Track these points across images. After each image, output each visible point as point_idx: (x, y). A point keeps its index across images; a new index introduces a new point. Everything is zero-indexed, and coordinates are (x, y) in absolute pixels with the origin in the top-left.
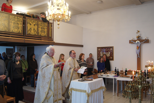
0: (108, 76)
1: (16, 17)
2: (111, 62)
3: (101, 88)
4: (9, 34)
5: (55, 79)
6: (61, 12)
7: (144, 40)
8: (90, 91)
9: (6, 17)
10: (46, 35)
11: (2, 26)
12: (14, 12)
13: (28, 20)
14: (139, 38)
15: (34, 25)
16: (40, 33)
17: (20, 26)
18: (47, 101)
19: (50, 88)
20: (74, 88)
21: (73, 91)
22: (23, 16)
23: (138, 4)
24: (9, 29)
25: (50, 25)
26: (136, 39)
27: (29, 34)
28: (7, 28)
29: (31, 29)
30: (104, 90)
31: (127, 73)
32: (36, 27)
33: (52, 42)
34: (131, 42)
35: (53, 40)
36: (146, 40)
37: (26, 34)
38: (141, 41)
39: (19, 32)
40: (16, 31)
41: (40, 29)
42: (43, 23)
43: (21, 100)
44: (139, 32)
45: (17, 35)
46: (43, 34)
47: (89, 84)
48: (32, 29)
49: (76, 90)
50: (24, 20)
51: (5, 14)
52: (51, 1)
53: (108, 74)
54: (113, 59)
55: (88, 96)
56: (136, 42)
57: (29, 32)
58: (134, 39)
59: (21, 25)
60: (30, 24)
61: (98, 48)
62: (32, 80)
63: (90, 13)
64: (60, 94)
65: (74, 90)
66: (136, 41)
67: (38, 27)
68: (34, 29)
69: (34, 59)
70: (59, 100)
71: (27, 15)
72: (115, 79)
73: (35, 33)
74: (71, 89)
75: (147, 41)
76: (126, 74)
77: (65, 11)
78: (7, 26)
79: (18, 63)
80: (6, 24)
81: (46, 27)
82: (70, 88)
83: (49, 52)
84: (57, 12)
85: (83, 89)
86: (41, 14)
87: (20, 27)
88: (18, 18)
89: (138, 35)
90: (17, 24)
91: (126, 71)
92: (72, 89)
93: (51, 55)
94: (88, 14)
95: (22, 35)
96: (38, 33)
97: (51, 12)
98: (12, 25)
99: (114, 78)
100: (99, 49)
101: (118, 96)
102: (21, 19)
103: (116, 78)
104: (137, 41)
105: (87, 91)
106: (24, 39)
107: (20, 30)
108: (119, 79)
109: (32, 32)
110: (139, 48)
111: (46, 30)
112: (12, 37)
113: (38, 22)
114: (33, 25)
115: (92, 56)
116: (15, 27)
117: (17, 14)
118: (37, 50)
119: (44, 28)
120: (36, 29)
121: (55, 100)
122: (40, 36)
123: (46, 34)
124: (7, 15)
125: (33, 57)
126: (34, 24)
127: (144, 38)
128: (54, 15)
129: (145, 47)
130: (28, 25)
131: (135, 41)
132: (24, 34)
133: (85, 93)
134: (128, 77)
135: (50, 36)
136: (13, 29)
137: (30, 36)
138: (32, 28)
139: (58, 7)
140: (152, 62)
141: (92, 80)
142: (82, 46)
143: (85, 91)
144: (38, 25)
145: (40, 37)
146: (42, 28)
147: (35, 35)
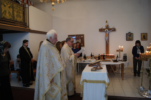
10: (22, 21)
15: (9, 7)
16: (16, 17)
27: (4, 18)
29: (5, 11)
33: (28, 29)
35: (29, 27)
41: (15, 13)
42: (18, 6)
46: (19, 19)
48: (7, 12)
57: (4, 15)
60: (5, 6)
67: (13, 11)
68: (9, 12)
70: (64, 95)
73: (11, 17)
75: (114, 30)
79: (4, 55)
81: (21, 12)
89: (107, 24)
96: (14, 17)
104: (106, 30)
109: (8, 16)
111: (21, 15)
113: (13, 5)
114: (7, 6)
119: (19, 12)
120: (11, 12)
122: (16, 21)
123: (21, 19)
126: (9, 5)
130: (2, 6)
131: (104, 29)
135: (26, 22)
137: (5, 20)
138: (7, 10)
144: (13, 8)
146: (17, 12)
147: (10, 20)
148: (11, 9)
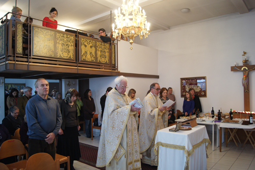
0: (203, 121)
1: (65, 36)
3: (204, 141)
4: (56, 61)
6: (135, 24)
8: (191, 148)
9: (51, 36)
10: (108, 61)
11: (46, 49)
12: (63, 29)
13: (82, 40)
15: (91, 47)
16: (99, 58)
17: (72, 48)
18: (117, 164)
21: (160, 147)
22: (74, 34)
23: (242, 12)
24: (56, 53)
25: (113, 47)
26: (241, 64)
27: (84, 61)
28: (52, 51)
29: (86, 52)
30: (207, 144)
31: (232, 115)
32: (93, 50)
33: (116, 71)
34: (235, 69)
35: (117, 69)
37: (80, 60)
39: (70, 57)
40: (65, 55)
41: (99, 53)
42: (103, 44)
43: (78, 160)
44: (245, 53)
45: (67, 62)
46: (103, 60)
48: (88, 53)
49: (167, 146)
50: (76, 40)
51: (49, 31)
53: (204, 119)
54: (205, 96)
56: (242, 69)
57: (84, 57)
58: (238, 64)
59: (73, 48)
60: (86, 46)
61: (182, 79)
62: (87, 127)
63: (169, 28)
64: (136, 152)
66: (242, 67)
67: (96, 50)
68: (91, 53)
69: (91, 97)
70: (135, 161)
71: (80, 33)
72: (216, 126)
73: (93, 58)
74: (158, 143)
76: (231, 118)
78: (53, 48)
80: (51, 44)
81: (107, 51)
82: (156, 143)
84: (130, 24)
85: (178, 144)
86: (100, 30)
87: (71, 51)
88: (69, 36)
89: (245, 58)
90: (67, 45)
91: (231, 113)
92: (160, 144)
94: (165, 30)
95: (75, 61)
96: (96, 58)
97: (119, 25)
98: (60, 47)
99: (214, 123)
100: (184, 81)
102: (72, 38)
103: (217, 123)
104: (244, 68)
105: (186, 147)
106: (76, 68)
107: (71, 55)
108: (222, 125)
109: (89, 58)
110: (247, 78)
111: (107, 54)
112: (59, 65)
113: (96, 43)
114: (88, 46)
115: (172, 91)
116: (64, 51)
117: (66, 30)
118: (93, 85)
119: (104, 51)
120: (93, 53)
121: (129, 162)
122: (100, 63)
123: (107, 60)
124: (53, 33)
125: (89, 94)
126: (90, 45)
128: (125, 28)
130: (83, 47)
132: (76, 61)
133: (182, 151)
134: (237, 122)
135: (113, 62)
136: (61, 53)
137: (86, 63)
138: (88, 51)
139: (131, 17)
141: (190, 129)
142: (157, 77)
143: (183, 148)
144: (96, 47)
145: (98, 65)
146: (101, 51)
147: (92, 62)
148: (94, 48)
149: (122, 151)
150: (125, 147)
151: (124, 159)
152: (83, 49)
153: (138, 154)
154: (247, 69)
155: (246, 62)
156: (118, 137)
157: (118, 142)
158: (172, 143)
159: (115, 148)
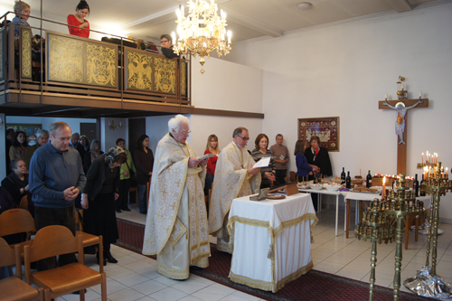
0: (323, 188)
1: (101, 48)
2: (333, 155)
3: (305, 217)
4: (86, 89)
5: (191, 197)
6: (207, 33)
7: (417, 101)
8: (278, 224)
9: (77, 48)
10: (173, 90)
11: (70, 71)
12: (99, 37)
13: (130, 54)
14: (403, 94)
15: (145, 66)
16: (158, 85)
17: (112, 68)
18: (173, 248)
19: (178, 218)
20: (240, 215)
21: (237, 223)
22: (117, 45)
23: (401, 10)
24: (85, 76)
25: (183, 65)
26: (395, 98)
27: (133, 88)
28: (80, 74)
29: (136, 75)
30: (312, 221)
31: (370, 181)
32: (148, 71)
33: (188, 106)
34: (384, 105)
35: (190, 102)
36: (421, 100)
37: (126, 88)
38: (408, 104)
39: (109, 82)
40: (101, 80)
41: (158, 76)
42: (165, 61)
44: (403, 79)
45: (105, 90)
46: (166, 88)
47: (275, 206)
48: (140, 76)
49: (245, 221)
50: (120, 56)
51: (75, 41)
52: (183, 7)
53: (325, 185)
54: (336, 149)
55: (274, 235)
56: (397, 106)
57: (133, 83)
58: (391, 97)
59: (114, 67)
60: (136, 65)
61: (301, 121)
63: (282, 33)
64: (203, 230)
65: (239, 220)
66: (397, 102)
67: (154, 71)
68: (144, 76)
69: (147, 148)
70: (201, 244)
71: (126, 43)
72: (341, 197)
73: (148, 85)
74: (233, 218)
75: (424, 103)
76: (369, 185)
77: (219, 30)
78: (81, 69)
80: (78, 64)
81: (172, 72)
82: (230, 217)
83: (177, 130)
84: (199, 33)
87: (111, 73)
88: (107, 49)
89: (401, 87)
90: (104, 63)
91: (369, 177)
92: (236, 219)
93: (180, 138)
94: (275, 36)
95: (117, 90)
96: (154, 85)
97: (183, 34)
98: (92, 66)
99: (339, 193)
100: (303, 124)
101: (347, 237)
102: (113, 52)
103: (343, 193)
104: (399, 104)
105: (271, 224)
106: (120, 100)
107: (111, 79)
108: (350, 195)
109: (141, 84)
110: (404, 121)
111: (172, 78)
112: (92, 95)
113: (153, 59)
114: (140, 65)
115: (282, 139)
116: (99, 72)
117: (104, 39)
118: (151, 125)
119: (167, 73)
120: (149, 76)
121: (192, 245)
122: (160, 92)
123: (172, 87)
124: (80, 44)
125: (145, 143)
126: (143, 63)
127: (416, 94)
128: (191, 40)
129: (418, 117)
130: (131, 66)
131: (393, 103)
132: (120, 89)
133: (266, 229)
134: (373, 192)
135: (183, 91)
136: (94, 76)
137: (136, 93)
138: (140, 72)
139: (201, 22)
140: (436, 155)
141: (283, 198)
142: (261, 116)
143: (267, 225)
144: (153, 66)
145: (159, 95)
146: (162, 73)
147: (147, 90)
148: (149, 68)
149: (182, 230)
150: (186, 223)
151: (184, 242)
152: (131, 70)
153: (206, 233)
154: (404, 105)
155: (403, 95)
156: (173, 206)
157: (173, 214)
158: (252, 218)
159: (170, 223)
